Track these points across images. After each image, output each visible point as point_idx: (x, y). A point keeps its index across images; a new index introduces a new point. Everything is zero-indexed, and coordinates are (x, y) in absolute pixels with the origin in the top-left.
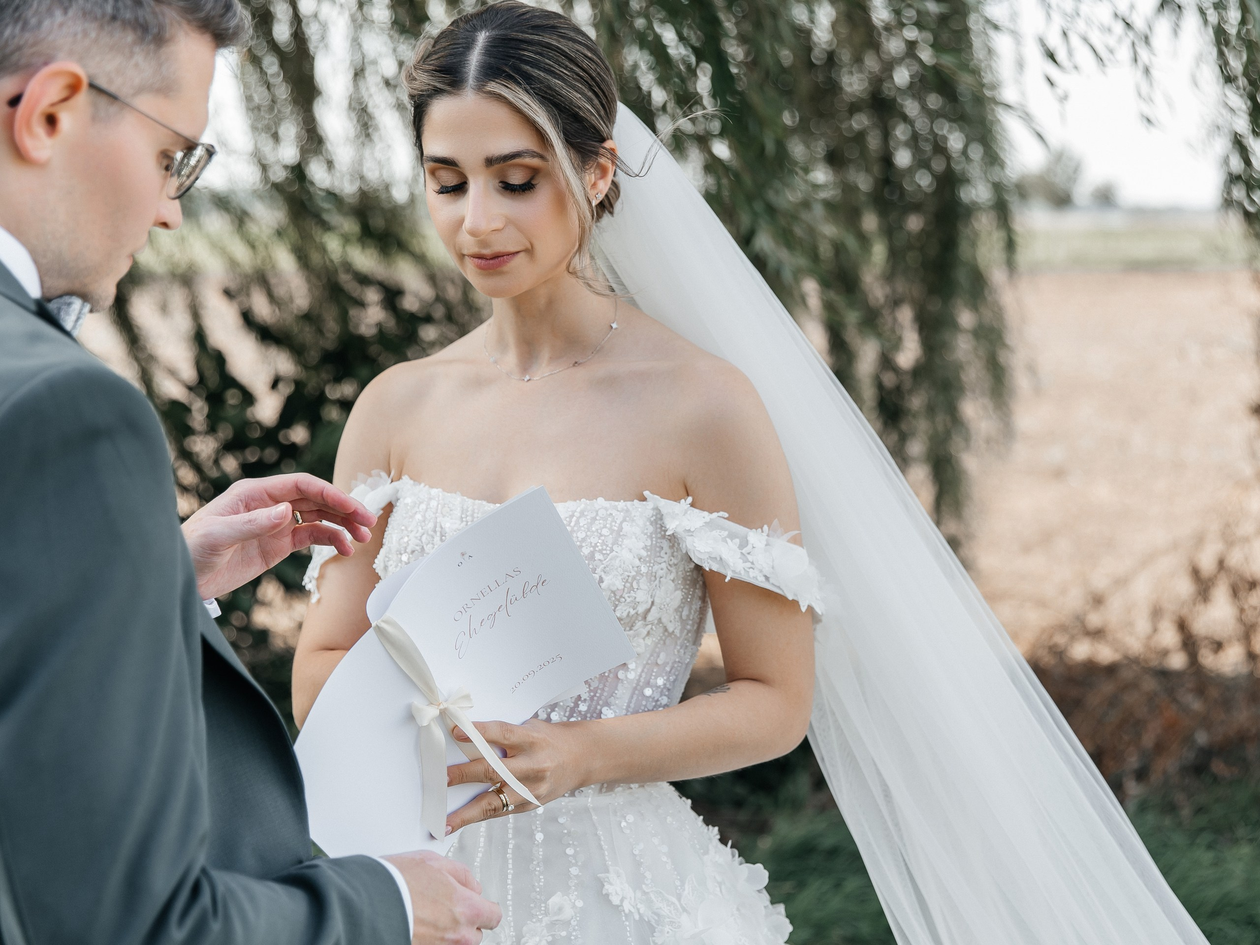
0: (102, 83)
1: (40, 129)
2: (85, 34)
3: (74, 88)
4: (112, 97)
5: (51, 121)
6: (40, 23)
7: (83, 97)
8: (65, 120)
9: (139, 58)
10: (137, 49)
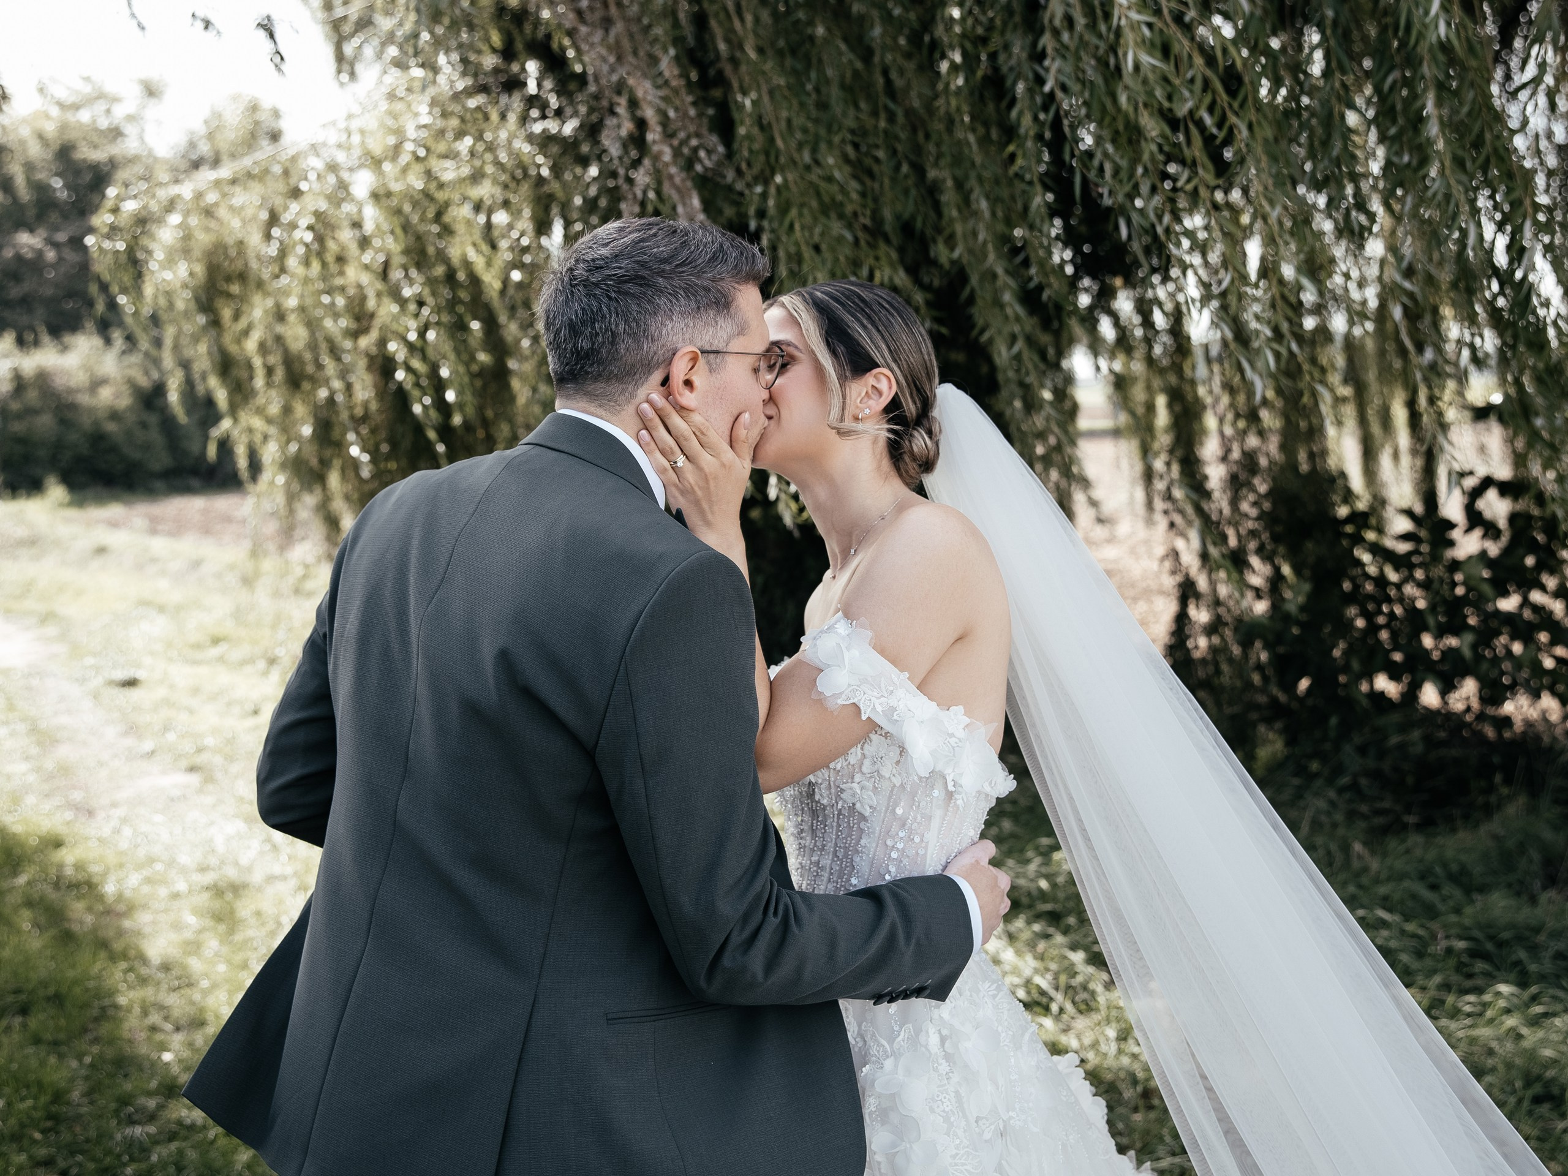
0: (707, 347)
1: (687, 392)
2: (687, 326)
3: (694, 359)
4: (717, 352)
5: (688, 383)
6: (661, 334)
7: (702, 361)
8: (697, 381)
9: (721, 321)
10: (718, 319)
